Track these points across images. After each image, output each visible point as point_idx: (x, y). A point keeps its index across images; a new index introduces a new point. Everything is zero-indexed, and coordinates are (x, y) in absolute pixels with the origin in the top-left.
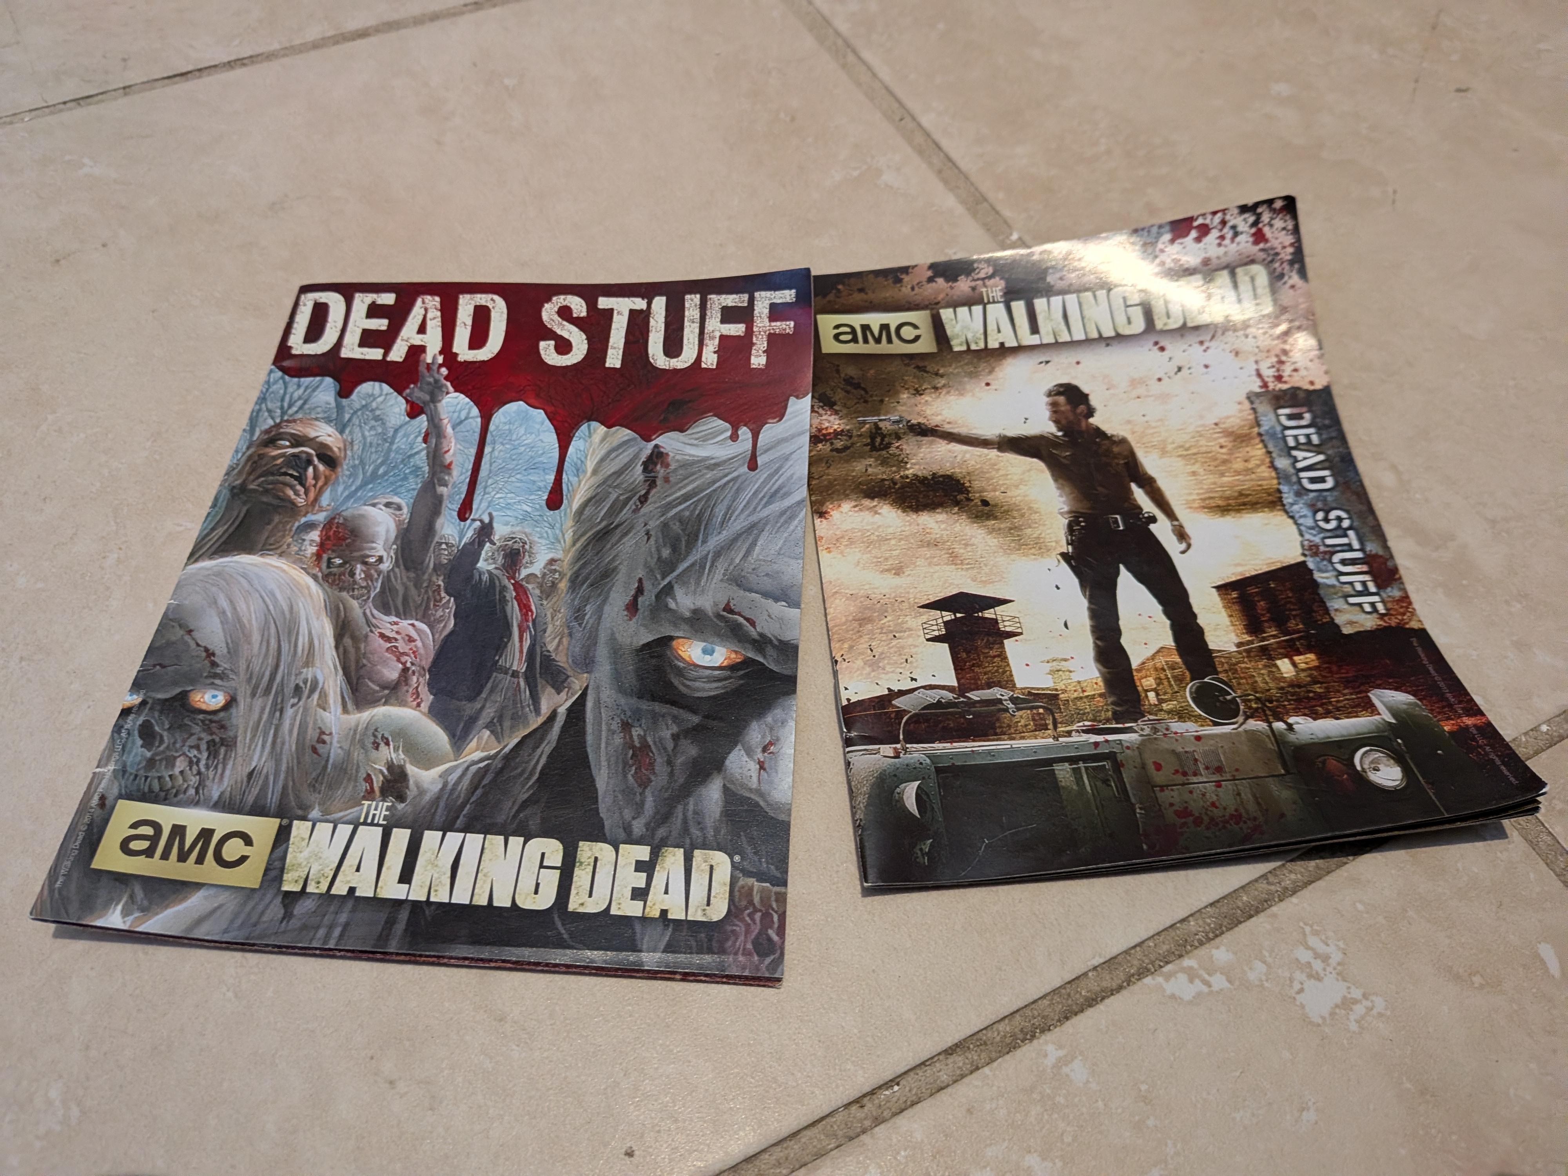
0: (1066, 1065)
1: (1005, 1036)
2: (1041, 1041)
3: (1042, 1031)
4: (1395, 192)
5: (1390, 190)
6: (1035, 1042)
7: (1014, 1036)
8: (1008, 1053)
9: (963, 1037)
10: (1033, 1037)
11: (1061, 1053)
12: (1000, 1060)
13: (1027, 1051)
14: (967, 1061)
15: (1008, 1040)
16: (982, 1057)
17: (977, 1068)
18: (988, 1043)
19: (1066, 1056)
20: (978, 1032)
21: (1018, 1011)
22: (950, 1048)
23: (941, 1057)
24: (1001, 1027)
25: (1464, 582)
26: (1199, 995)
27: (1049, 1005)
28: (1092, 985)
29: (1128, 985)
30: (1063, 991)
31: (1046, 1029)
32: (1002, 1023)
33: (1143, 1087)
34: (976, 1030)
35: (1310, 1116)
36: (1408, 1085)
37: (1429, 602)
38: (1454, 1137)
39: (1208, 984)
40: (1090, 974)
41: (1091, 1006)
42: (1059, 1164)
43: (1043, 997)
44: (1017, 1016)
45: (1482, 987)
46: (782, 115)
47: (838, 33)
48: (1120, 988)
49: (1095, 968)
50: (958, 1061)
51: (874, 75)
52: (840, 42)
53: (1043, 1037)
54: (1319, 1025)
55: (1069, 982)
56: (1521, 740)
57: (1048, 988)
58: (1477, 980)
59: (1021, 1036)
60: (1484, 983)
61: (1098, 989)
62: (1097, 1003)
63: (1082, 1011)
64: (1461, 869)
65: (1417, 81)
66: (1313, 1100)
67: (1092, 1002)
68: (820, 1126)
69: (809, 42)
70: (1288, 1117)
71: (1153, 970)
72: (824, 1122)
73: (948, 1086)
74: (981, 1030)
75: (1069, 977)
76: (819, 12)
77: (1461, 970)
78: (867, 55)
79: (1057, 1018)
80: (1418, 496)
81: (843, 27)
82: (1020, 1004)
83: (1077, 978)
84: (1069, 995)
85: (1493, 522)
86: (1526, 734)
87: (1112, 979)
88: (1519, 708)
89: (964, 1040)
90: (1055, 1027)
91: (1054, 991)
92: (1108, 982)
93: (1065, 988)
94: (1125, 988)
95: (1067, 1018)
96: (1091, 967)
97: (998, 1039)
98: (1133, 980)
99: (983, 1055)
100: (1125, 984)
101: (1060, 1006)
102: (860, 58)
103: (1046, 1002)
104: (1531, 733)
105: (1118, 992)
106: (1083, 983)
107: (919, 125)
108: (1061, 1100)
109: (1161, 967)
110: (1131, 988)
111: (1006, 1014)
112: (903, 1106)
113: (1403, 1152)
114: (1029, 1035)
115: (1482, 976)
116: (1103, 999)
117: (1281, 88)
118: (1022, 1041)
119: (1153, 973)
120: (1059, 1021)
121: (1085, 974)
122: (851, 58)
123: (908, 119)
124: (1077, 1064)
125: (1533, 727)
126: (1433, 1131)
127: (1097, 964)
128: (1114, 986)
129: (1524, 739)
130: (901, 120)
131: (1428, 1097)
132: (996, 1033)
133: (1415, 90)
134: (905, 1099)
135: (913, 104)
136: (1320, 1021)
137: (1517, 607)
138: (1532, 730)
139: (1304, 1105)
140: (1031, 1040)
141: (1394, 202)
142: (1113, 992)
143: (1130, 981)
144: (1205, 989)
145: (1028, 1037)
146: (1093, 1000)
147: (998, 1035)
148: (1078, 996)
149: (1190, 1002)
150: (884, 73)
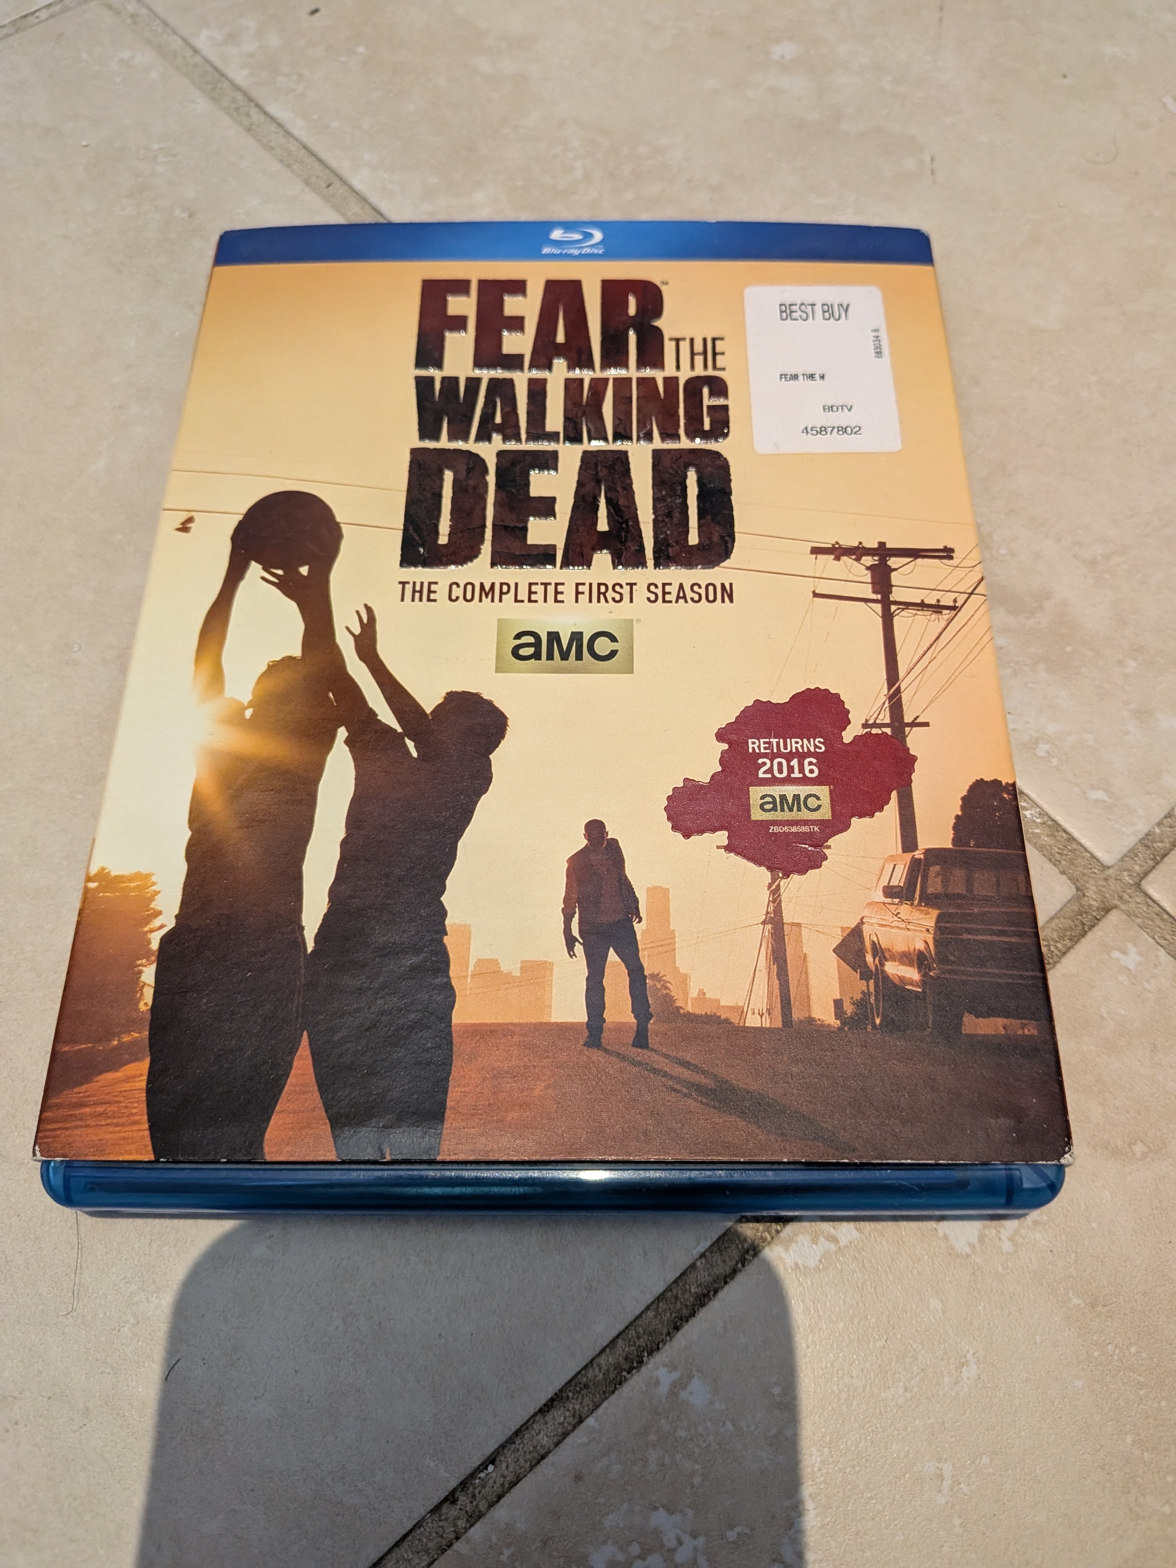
0: (683, 1389)
1: (608, 1370)
2: (650, 1366)
3: (650, 1353)
4: (932, 159)
5: (927, 158)
6: (643, 1369)
7: (618, 1368)
8: (613, 1392)
9: (559, 1387)
10: (641, 1362)
11: (675, 1375)
12: (605, 1404)
13: (636, 1382)
14: (568, 1414)
15: (612, 1375)
16: (585, 1403)
17: (581, 1421)
18: (591, 1384)
19: (681, 1378)
20: (576, 1376)
21: (618, 1337)
22: (545, 1405)
23: (537, 1418)
24: (602, 1360)
25: (1069, 649)
26: (826, 1255)
27: (655, 1316)
28: (703, 1276)
29: (743, 1266)
30: (669, 1294)
31: (654, 1349)
32: (603, 1356)
33: (776, 1391)
34: (572, 1374)
35: (971, 1371)
36: (1075, 1301)
37: (1030, 685)
38: (1133, 1349)
39: (835, 1240)
40: (698, 1263)
41: (702, 1305)
42: (690, 1513)
43: (648, 1308)
44: (620, 1342)
45: (1145, 1155)
46: (177, 212)
47: (237, 88)
48: (734, 1272)
49: (703, 1255)
50: (559, 1415)
51: (288, 133)
52: (240, 97)
53: (652, 1360)
54: (968, 1256)
55: (676, 1282)
56: (1154, 833)
57: (648, 1299)
58: (1138, 1149)
59: (626, 1366)
60: (1146, 1150)
61: (710, 1279)
62: (710, 1299)
63: (693, 1314)
64: (1105, 1015)
65: (941, 9)
66: (971, 1352)
67: (703, 1299)
68: (405, 1544)
69: (202, 104)
70: (947, 1379)
71: (769, 1238)
72: (410, 1538)
73: (549, 1452)
74: (580, 1372)
75: (671, 1276)
76: (207, 61)
77: (1119, 1142)
78: (273, 109)
79: (665, 1332)
80: (1002, 551)
81: (240, 76)
82: (620, 1327)
83: (684, 1273)
84: (676, 1297)
85: (1093, 564)
86: (1160, 824)
87: (724, 1262)
88: (1148, 793)
89: (561, 1390)
90: (665, 1344)
91: (659, 1299)
92: (721, 1269)
93: (671, 1290)
94: (740, 1271)
95: (677, 1328)
96: (698, 1256)
97: (601, 1376)
98: (747, 1257)
99: (587, 1401)
100: (740, 1265)
101: (668, 1315)
102: (266, 114)
103: (651, 1314)
104: (1165, 821)
105: (733, 1278)
106: (691, 1278)
107: (352, 189)
108: (682, 1433)
109: (778, 1232)
110: (747, 1268)
111: (605, 1344)
112: (500, 1490)
113: (1079, 1384)
114: (635, 1363)
115: (1142, 1142)
116: (716, 1292)
117: (784, 50)
118: (629, 1373)
119: (769, 1243)
120: (668, 1334)
121: (693, 1266)
122: (256, 116)
123: (337, 184)
124: (696, 1384)
125: (1166, 812)
126: (1110, 1348)
127: (703, 1250)
128: (728, 1270)
129: (1158, 831)
130: (329, 186)
131: (1100, 1308)
132: (597, 1370)
133: (941, 20)
134: (502, 1480)
135: (341, 163)
136: (967, 1250)
137: (1131, 665)
138: (1166, 817)
139: (963, 1360)
140: (638, 1368)
141: (933, 172)
142: (727, 1278)
143: (745, 1259)
144: (833, 1247)
145: (635, 1364)
146: (704, 1295)
147: (600, 1371)
148: (687, 1296)
149: (817, 1269)
150: (299, 128)
